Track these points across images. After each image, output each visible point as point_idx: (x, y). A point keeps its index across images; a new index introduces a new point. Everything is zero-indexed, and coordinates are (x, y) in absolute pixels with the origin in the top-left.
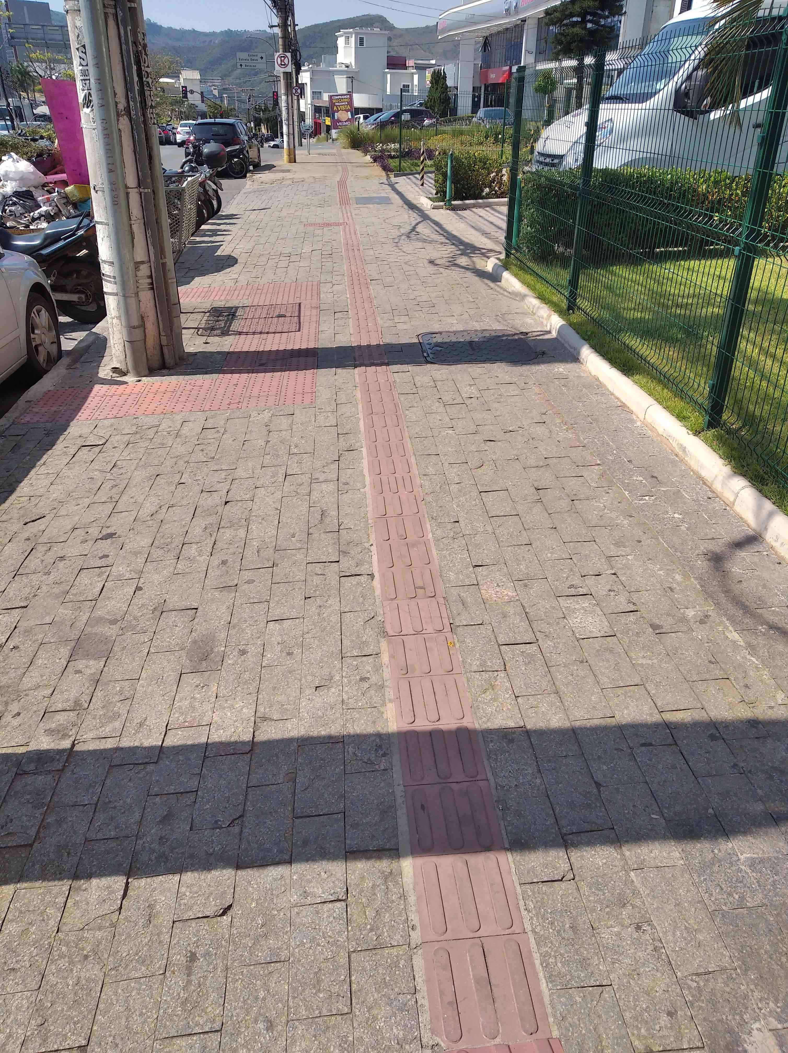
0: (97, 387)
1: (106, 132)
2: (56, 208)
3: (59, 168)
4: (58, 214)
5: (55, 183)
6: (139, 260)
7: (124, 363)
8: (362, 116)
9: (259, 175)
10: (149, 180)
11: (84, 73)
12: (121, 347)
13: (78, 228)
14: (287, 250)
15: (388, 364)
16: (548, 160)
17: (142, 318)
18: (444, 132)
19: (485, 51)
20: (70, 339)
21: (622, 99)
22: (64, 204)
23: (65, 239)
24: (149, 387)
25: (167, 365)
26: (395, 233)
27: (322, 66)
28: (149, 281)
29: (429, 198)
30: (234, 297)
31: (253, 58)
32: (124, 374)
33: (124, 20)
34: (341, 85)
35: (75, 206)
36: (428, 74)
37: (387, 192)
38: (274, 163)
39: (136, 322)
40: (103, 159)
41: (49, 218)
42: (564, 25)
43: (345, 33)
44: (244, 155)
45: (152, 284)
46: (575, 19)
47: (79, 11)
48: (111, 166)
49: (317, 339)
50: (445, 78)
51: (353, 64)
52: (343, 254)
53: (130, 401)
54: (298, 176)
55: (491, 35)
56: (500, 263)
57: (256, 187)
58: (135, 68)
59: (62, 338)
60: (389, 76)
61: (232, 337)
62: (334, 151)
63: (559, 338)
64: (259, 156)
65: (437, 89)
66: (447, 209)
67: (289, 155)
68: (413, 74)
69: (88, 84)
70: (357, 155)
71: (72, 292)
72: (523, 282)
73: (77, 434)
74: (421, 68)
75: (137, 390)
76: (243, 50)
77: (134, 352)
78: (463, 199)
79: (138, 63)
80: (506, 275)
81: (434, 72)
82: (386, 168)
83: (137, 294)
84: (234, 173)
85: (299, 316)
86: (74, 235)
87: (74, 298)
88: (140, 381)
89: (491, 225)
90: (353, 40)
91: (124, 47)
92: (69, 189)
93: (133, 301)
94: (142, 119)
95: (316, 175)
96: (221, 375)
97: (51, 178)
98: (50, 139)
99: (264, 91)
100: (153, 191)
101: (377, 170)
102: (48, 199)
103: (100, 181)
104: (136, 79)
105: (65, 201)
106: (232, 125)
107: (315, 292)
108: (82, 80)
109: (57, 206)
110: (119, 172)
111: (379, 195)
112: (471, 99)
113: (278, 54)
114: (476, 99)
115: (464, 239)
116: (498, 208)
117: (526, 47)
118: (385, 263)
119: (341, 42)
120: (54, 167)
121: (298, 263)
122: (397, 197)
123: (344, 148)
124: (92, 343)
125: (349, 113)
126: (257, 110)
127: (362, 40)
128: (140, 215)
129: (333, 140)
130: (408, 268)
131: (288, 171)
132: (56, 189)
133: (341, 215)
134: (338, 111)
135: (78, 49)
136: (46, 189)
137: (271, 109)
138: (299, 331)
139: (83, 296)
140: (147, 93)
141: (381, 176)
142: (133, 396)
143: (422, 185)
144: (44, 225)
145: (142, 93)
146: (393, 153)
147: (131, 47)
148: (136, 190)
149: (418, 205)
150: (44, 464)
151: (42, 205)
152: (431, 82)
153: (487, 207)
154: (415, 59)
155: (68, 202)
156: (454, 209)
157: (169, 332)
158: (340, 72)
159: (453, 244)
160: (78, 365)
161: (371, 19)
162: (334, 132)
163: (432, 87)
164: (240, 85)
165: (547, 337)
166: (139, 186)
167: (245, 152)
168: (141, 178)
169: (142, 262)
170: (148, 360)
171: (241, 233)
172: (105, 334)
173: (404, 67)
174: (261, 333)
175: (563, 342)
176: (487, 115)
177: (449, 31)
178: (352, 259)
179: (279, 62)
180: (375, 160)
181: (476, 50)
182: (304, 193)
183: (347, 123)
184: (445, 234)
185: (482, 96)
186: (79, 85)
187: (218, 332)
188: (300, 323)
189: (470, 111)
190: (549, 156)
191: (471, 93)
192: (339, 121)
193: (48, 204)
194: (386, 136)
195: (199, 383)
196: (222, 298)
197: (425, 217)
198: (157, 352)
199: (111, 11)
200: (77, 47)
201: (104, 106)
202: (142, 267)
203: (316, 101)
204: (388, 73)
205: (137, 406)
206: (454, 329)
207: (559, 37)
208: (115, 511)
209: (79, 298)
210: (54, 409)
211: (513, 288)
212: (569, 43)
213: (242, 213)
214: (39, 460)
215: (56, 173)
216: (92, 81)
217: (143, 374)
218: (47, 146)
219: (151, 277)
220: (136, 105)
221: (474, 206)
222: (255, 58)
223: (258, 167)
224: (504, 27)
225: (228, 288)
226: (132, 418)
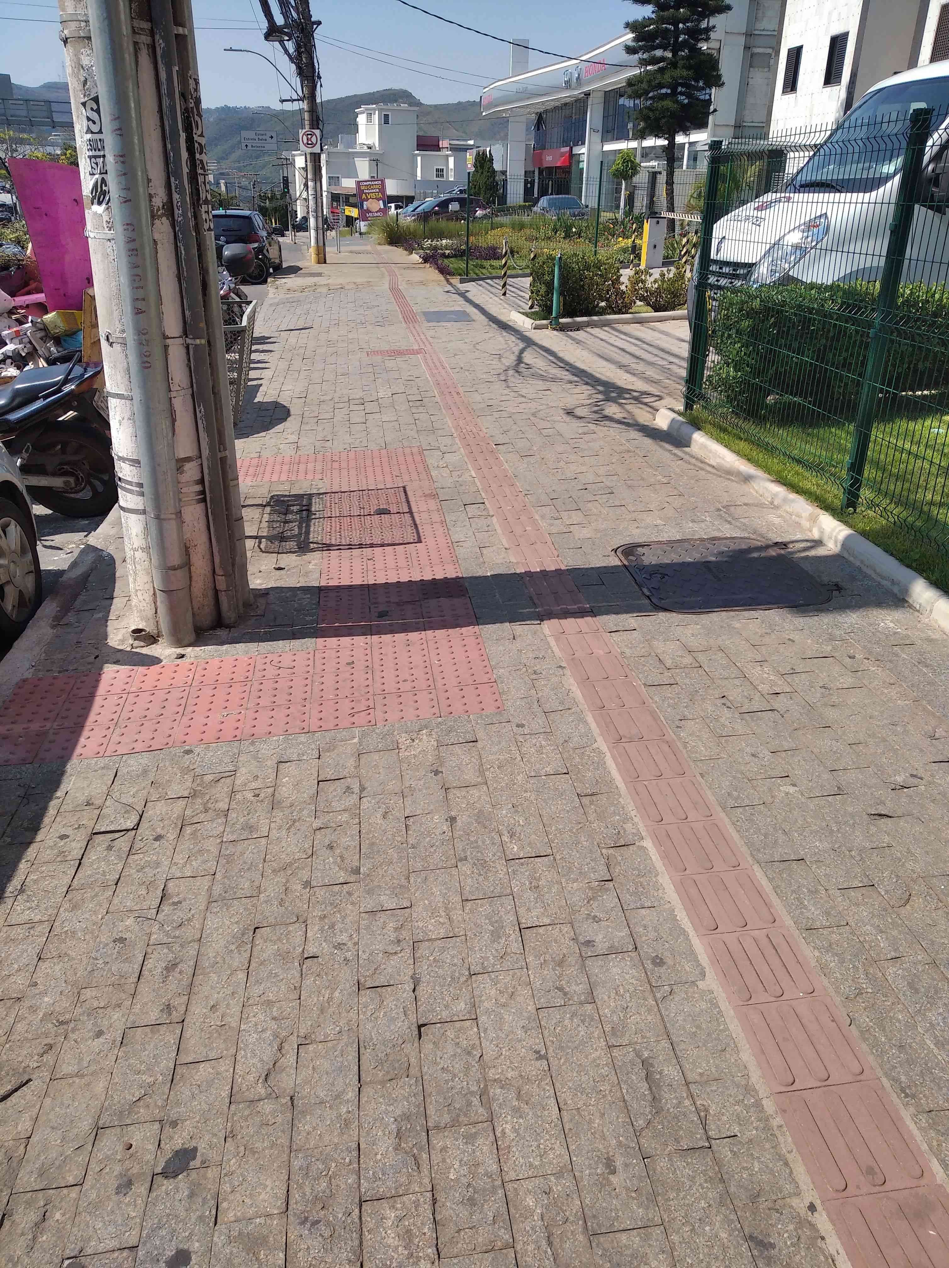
0: (110, 671)
1: (131, 246)
2: (28, 346)
3: (33, 285)
4: (33, 354)
5: (28, 306)
6: (182, 456)
7: (152, 622)
8: (393, 205)
9: (284, 280)
10: (203, 325)
11: (96, 146)
12: (148, 597)
13: (66, 381)
14: (358, 394)
15: (593, 613)
16: (726, 270)
17: (187, 549)
18: (502, 226)
19: (538, 129)
20: (51, 547)
21: (833, 187)
22: (41, 339)
23: (45, 397)
24: (201, 672)
25: (227, 621)
26: (498, 366)
27: (340, 148)
28: (198, 488)
29: (523, 314)
30: (301, 476)
31: (260, 137)
32: (152, 639)
33: (167, 54)
34: (363, 169)
35: (58, 341)
36: (470, 157)
37: (459, 305)
38: (299, 264)
39: (175, 559)
40: (126, 291)
41: (19, 361)
42: (651, 98)
43: (367, 109)
44: (264, 255)
45: (203, 492)
46: (664, 91)
47: (89, 38)
48: (140, 305)
49: (456, 561)
50: (491, 160)
51: (377, 145)
52: (438, 399)
53: (171, 707)
54: (335, 281)
55: (546, 111)
56: (680, 418)
57: (282, 296)
58: (183, 136)
59: (39, 548)
60: (419, 158)
61: (317, 554)
62: (369, 248)
63: (846, 555)
64: (280, 256)
65: (482, 173)
66: (554, 329)
67: (318, 254)
68: (447, 156)
69: (100, 165)
70: (398, 254)
71: (54, 474)
72: (738, 453)
73: (82, 798)
74: (456, 149)
75: (180, 679)
76: (247, 129)
77: (173, 609)
78: (572, 315)
79: (188, 129)
80: (699, 438)
81: (478, 154)
82: (443, 271)
83: (179, 514)
84: (251, 278)
85: (411, 512)
86: (59, 391)
87: (57, 482)
88: (182, 656)
89: (623, 353)
90: (376, 118)
91: (166, 102)
92: (50, 317)
93: (171, 526)
94: (192, 223)
95: (359, 280)
96: (320, 641)
97: (21, 300)
98: (19, 243)
99: (268, 175)
100: (209, 342)
101: (431, 273)
102: (17, 332)
103: (119, 327)
104: (185, 155)
105: (42, 334)
106: (248, 218)
107: (421, 468)
108: (90, 157)
109: (30, 342)
110: (153, 312)
111: (452, 309)
112: (522, 185)
113: (304, 131)
114: (529, 185)
115: (598, 375)
116: (620, 327)
117: (590, 125)
118: (504, 414)
119: (362, 119)
120: (26, 284)
121: (377, 416)
122: (475, 310)
123: (379, 244)
124: (92, 570)
125: (381, 202)
126: (263, 198)
127: (386, 116)
128: (185, 383)
129: (361, 234)
130: (542, 424)
131: (320, 275)
132: (30, 318)
133: (412, 339)
134: (367, 200)
135: (84, 104)
136: (14, 317)
137: (279, 197)
138: (420, 541)
139: (72, 480)
140: (201, 179)
141: (440, 281)
142: (176, 694)
143: (504, 294)
144: (12, 371)
145: (193, 177)
146: (447, 252)
147: (178, 101)
148: (180, 341)
149: (510, 324)
150: (22, 891)
151: (8, 342)
152: (475, 166)
153: (605, 325)
154: (450, 140)
155: (46, 336)
156: (562, 329)
157: (230, 568)
158: (362, 155)
159: (587, 384)
160: (71, 618)
161: (394, 95)
162: (362, 226)
163: (476, 171)
164: (240, 170)
165: (820, 552)
166: (185, 333)
167: (265, 251)
168: (189, 320)
169: (188, 459)
170: (193, 614)
171: (283, 365)
172: (111, 550)
173: (437, 148)
174: (361, 546)
175: (858, 563)
176: (551, 204)
177: (496, 106)
178: (453, 408)
179: (305, 141)
180: (426, 260)
181: (527, 130)
182: (351, 305)
183: (379, 214)
184: (567, 368)
185: (536, 181)
186: (84, 165)
187: (292, 544)
188: (416, 525)
189: (522, 199)
190: (728, 264)
191: (523, 177)
192: (368, 211)
193: (17, 341)
194: (431, 230)
195: (287, 660)
196: (284, 477)
197: (529, 342)
198: (210, 601)
199: (144, 39)
200: (83, 100)
201: (128, 201)
202: (188, 466)
203: (333, 187)
204: (418, 155)
205: (185, 719)
206: (664, 537)
207: (645, 112)
208: (183, 1059)
209: (65, 483)
210: (35, 726)
211: (718, 460)
212: (657, 120)
213: (276, 334)
214: (9, 878)
215: (29, 293)
216: (110, 158)
217: (186, 642)
218: (15, 255)
219: (202, 481)
220: (183, 201)
221: (588, 324)
222: (264, 137)
223: (279, 270)
224: (563, 101)
225: (287, 459)
226: (179, 751)
